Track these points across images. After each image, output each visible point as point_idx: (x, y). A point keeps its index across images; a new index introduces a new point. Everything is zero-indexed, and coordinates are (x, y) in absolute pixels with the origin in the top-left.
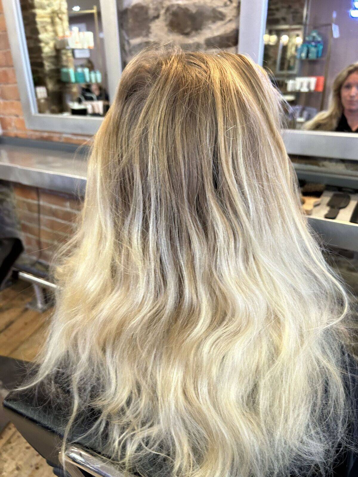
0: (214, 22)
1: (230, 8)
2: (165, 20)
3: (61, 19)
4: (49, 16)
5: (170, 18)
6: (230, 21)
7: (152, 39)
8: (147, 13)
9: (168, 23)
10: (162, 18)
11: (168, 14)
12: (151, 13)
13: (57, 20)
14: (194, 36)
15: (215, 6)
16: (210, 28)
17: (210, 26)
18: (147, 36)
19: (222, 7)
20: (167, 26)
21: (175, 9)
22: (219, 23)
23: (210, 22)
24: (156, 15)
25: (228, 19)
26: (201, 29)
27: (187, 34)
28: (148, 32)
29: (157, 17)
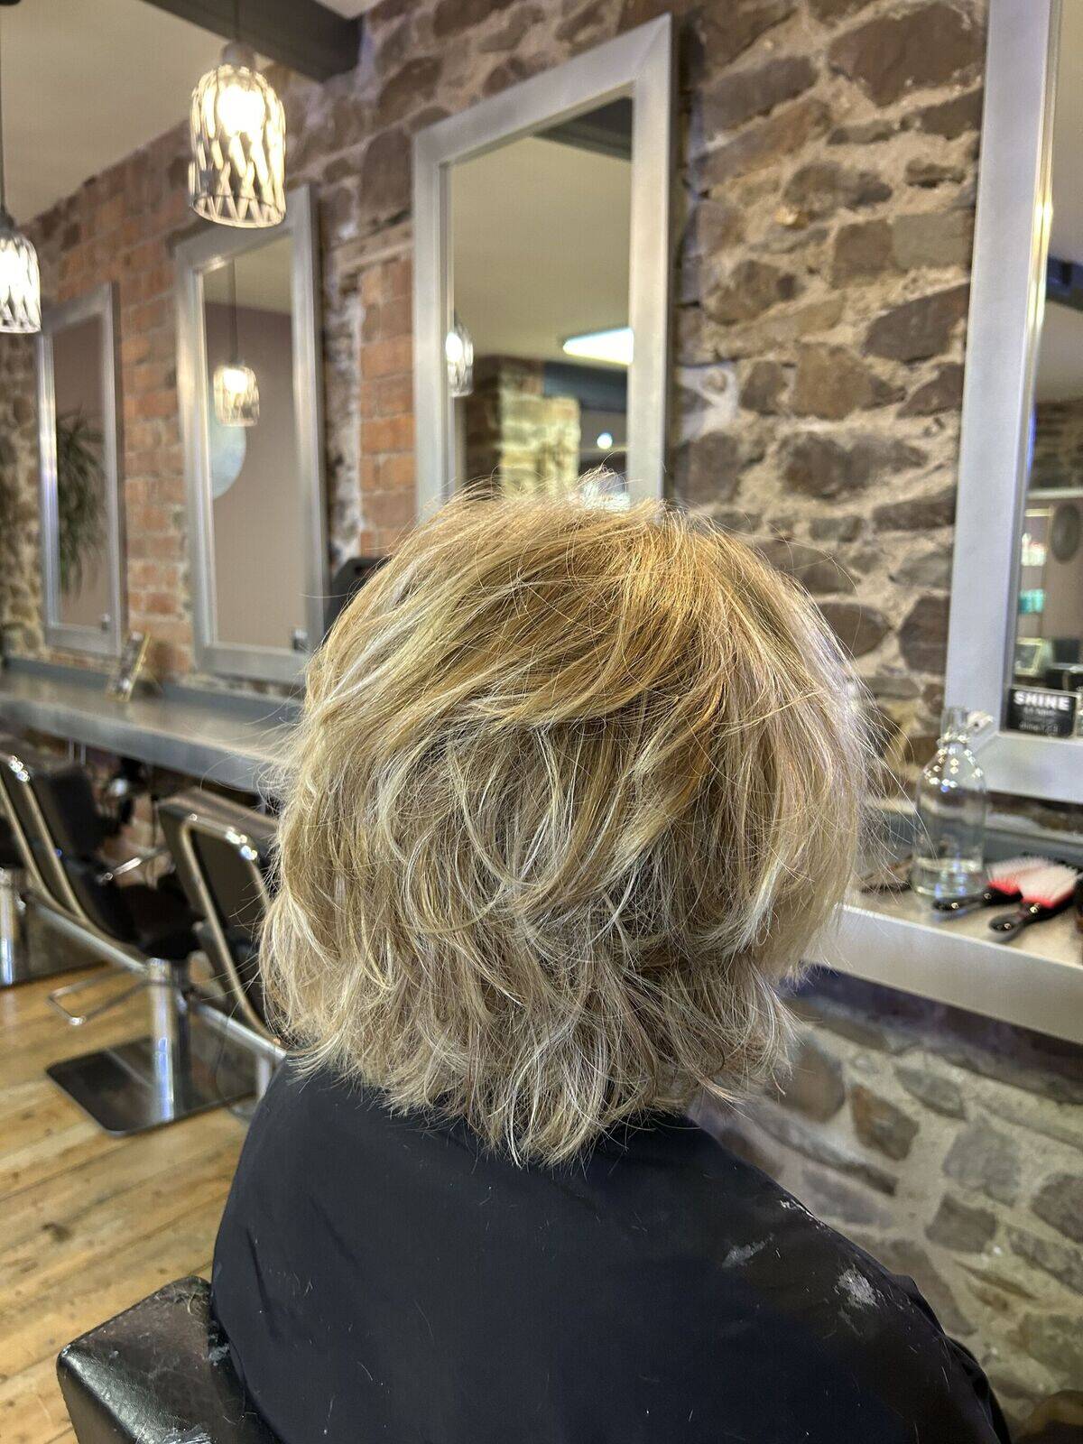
0: (897, 470)
1: (939, 439)
2: (778, 466)
3: (559, 464)
4: (531, 458)
5: (787, 460)
6: (939, 467)
7: (742, 507)
8: (734, 450)
9: (780, 472)
10: (769, 461)
11: (784, 453)
12: (745, 450)
13: (551, 467)
14: (846, 501)
15: (899, 436)
16: (887, 484)
17: (886, 478)
18: (730, 500)
19: (918, 437)
20: (780, 478)
21: (800, 441)
22: (911, 474)
23: (888, 469)
24: (755, 455)
25: (933, 464)
26: (864, 487)
27: (829, 498)
28: (735, 492)
29: (758, 459)
